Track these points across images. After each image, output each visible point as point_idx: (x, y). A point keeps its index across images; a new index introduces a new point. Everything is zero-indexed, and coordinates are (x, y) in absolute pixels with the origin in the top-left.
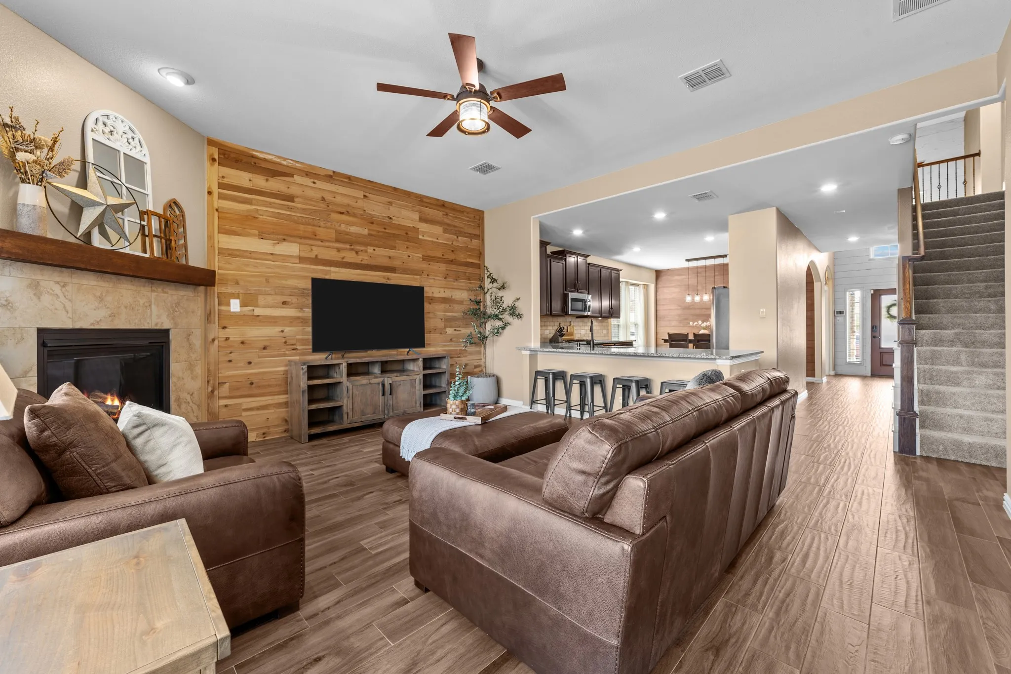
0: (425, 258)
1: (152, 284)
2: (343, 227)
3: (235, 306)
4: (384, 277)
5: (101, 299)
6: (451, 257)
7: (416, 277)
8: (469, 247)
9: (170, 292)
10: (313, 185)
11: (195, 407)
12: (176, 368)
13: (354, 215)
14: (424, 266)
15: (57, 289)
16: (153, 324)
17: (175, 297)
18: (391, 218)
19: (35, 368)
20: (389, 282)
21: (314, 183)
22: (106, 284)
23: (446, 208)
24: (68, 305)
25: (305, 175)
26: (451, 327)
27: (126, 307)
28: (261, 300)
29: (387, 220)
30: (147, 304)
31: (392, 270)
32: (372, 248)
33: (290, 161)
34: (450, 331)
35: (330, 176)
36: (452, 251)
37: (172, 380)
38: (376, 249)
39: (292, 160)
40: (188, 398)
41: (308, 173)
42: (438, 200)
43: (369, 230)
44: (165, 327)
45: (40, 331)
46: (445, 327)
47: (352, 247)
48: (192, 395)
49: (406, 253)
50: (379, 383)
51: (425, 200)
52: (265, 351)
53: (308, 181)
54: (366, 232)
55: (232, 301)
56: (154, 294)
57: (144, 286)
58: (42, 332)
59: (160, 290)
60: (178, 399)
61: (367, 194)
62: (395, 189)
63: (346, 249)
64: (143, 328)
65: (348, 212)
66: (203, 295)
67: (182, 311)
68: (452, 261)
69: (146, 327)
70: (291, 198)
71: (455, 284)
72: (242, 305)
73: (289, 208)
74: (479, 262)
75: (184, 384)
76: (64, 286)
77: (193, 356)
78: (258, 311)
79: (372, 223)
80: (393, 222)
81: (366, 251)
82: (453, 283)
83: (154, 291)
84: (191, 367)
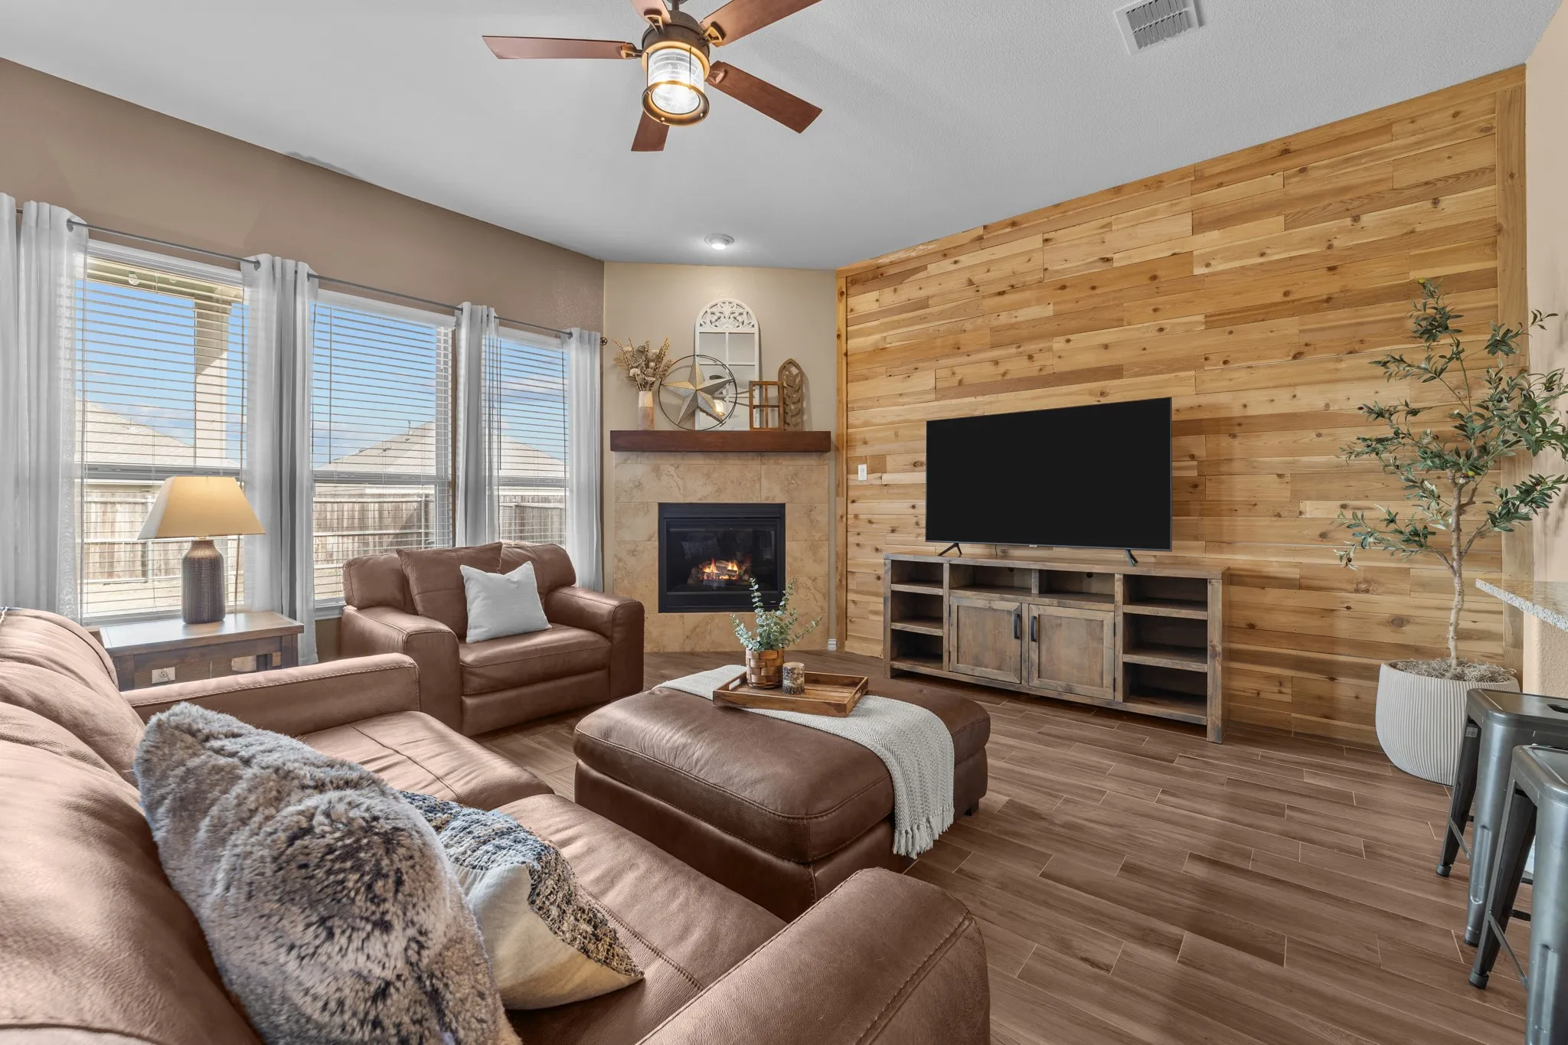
0: (1212, 322)
1: (762, 456)
2: (1004, 319)
3: (862, 473)
4: (1091, 393)
5: (708, 476)
6: (1332, 285)
7: (1182, 374)
8: (1419, 228)
9: (784, 463)
10: (954, 267)
11: (819, 596)
12: (794, 548)
13: (1025, 287)
14: (1216, 340)
15: (672, 470)
16: (763, 498)
17: (791, 468)
18: (1108, 260)
19: (657, 535)
20: (1104, 401)
21: (956, 262)
22: (713, 462)
23: (1300, 152)
24: (680, 482)
25: (942, 258)
26: (1323, 497)
27: (732, 482)
28: (890, 462)
29: (1102, 267)
30: (756, 478)
31: (1115, 372)
32: (1062, 339)
33: (921, 247)
34: (1312, 509)
35: (980, 238)
36: (1331, 269)
37: (788, 560)
38: (1071, 337)
39: (922, 244)
40: (809, 583)
41: (945, 252)
42: (1261, 147)
43: (1055, 304)
44: (778, 501)
45: (661, 505)
46: (1297, 496)
47: (1021, 350)
48: (814, 580)
49: (1154, 325)
50: (1009, 612)
51: (1208, 172)
52: (893, 534)
53: (947, 265)
54: (1049, 311)
55: (860, 467)
56: (764, 467)
57: (753, 460)
58: (662, 506)
59: (772, 461)
60: (795, 582)
61: (1047, 236)
62: (1118, 190)
63: (1009, 357)
64: (751, 502)
65: (1012, 286)
66: (832, 463)
67: (800, 483)
68: (1328, 300)
69: (755, 501)
70: (923, 304)
71: (1343, 365)
72: (871, 471)
73: (923, 319)
74: (1489, 264)
75: (803, 566)
76: (677, 468)
77: (817, 536)
78: (887, 478)
79: (1063, 287)
80: (1115, 265)
81: (1050, 349)
82: (1331, 365)
83: (764, 464)
84: (813, 548)
